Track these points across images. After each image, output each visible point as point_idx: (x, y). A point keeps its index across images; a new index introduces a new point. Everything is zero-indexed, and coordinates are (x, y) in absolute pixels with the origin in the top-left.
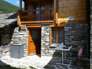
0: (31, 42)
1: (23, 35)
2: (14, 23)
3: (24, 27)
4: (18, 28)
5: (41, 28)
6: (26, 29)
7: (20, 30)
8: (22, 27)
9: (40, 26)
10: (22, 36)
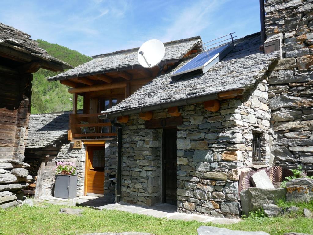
0: (90, 169)
1: (76, 157)
2: (62, 138)
3: (79, 144)
4: (69, 145)
5: (104, 145)
6: (83, 147)
7: (71, 149)
8: (75, 144)
9: (103, 143)
10: (75, 160)
